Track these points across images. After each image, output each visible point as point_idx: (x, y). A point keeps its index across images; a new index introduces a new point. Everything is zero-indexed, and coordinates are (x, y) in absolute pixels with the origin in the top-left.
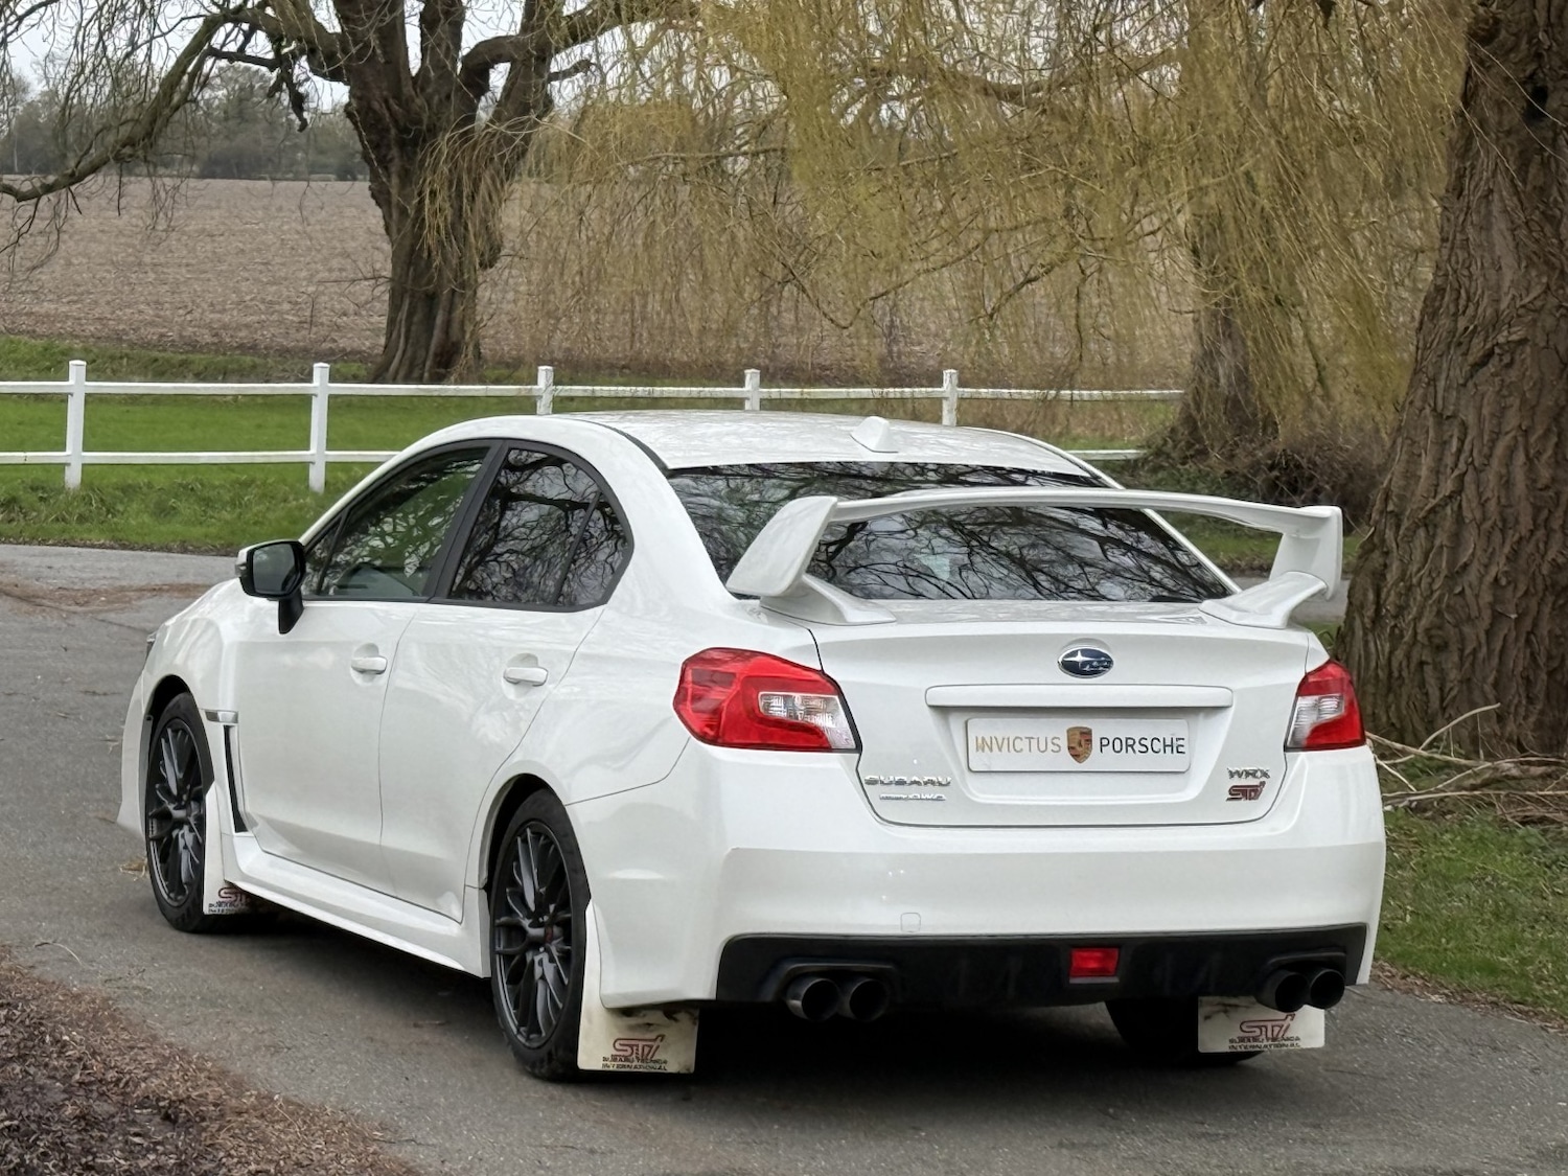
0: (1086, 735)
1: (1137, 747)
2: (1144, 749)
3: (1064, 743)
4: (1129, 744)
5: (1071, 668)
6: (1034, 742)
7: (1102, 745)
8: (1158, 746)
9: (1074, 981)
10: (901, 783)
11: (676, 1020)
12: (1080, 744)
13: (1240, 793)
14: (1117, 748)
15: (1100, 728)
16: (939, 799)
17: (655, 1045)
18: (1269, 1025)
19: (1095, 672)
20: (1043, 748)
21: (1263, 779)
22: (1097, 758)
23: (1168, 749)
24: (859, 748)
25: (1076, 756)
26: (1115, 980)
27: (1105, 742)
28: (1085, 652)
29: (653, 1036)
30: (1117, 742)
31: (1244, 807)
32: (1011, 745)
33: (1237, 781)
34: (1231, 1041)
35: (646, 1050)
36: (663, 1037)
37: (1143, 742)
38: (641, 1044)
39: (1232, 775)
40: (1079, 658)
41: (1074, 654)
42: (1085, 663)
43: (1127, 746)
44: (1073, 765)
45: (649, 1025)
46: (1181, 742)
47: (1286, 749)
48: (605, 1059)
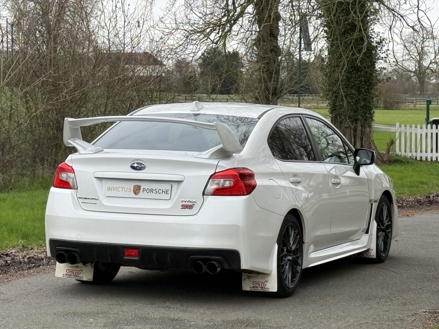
0: (139, 187)
1: (154, 192)
2: (156, 192)
3: (132, 189)
4: (152, 190)
5: (133, 167)
6: (124, 189)
7: (143, 191)
8: (160, 191)
9: (125, 258)
10: (86, 198)
12: (137, 190)
13: (184, 207)
14: (148, 192)
15: (143, 186)
16: (95, 203)
17: (80, 272)
18: (260, 283)
19: (140, 169)
20: (126, 190)
21: (194, 203)
22: (141, 194)
23: (164, 193)
24: (77, 188)
25: (135, 193)
26: (137, 258)
27: (144, 190)
28: (137, 163)
30: (148, 190)
31: (187, 211)
32: (117, 189)
33: (184, 203)
34: (251, 287)
36: (82, 270)
37: (156, 190)
38: (75, 271)
39: (182, 201)
40: (135, 165)
41: (134, 164)
42: (137, 167)
43: (151, 191)
44: (134, 196)
45: (78, 266)
46: (168, 191)
47: (203, 194)
48: (63, 275)
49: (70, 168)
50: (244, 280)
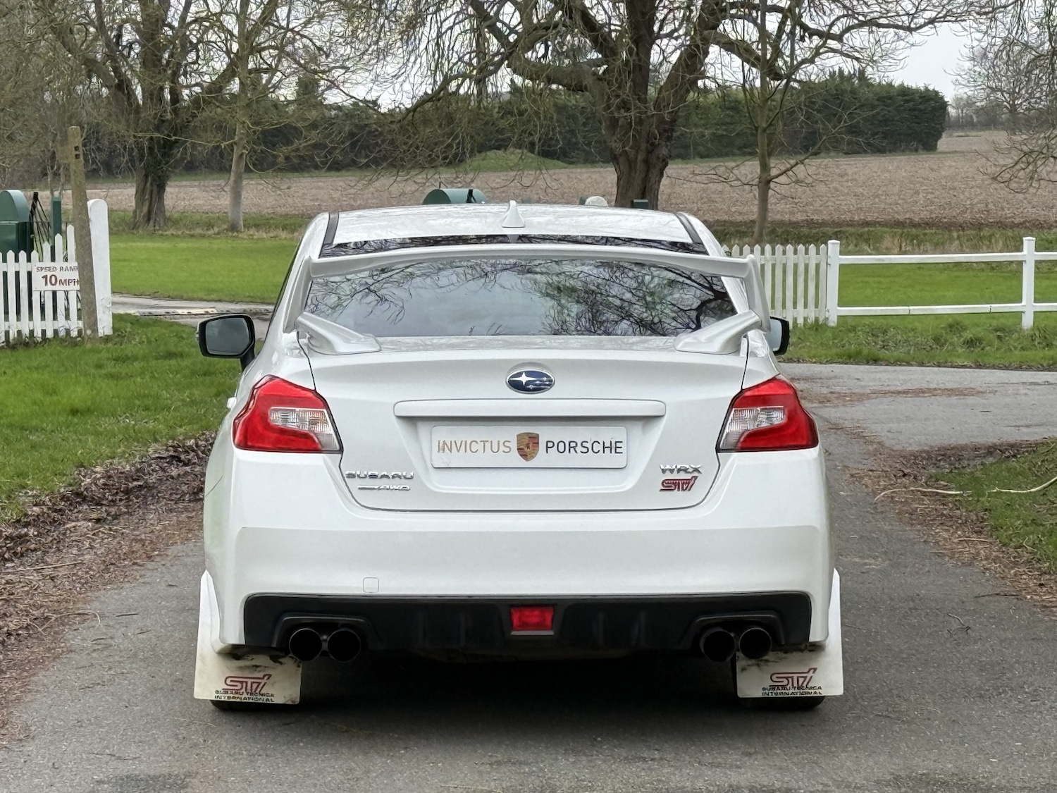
0: (534, 439)
1: (579, 449)
2: (585, 450)
3: (514, 445)
4: (572, 446)
5: (516, 386)
6: (488, 445)
7: (547, 447)
8: (597, 447)
9: (514, 633)
10: (373, 476)
11: (281, 663)
12: (528, 447)
13: (672, 485)
14: (561, 449)
15: (546, 433)
16: (405, 489)
17: (263, 682)
18: (795, 676)
19: (538, 389)
20: (495, 449)
21: (695, 474)
22: (542, 458)
23: (607, 450)
24: (341, 450)
25: (524, 456)
26: (551, 633)
27: (550, 445)
28: (529, 374)
29: (261, 675)
30: (561, 445)
31: (677, 497)
32: (467, 446)
33: (669, 476)
35: (255, 686)
36: (270, 676)
37: (584, 444)
38: (249, 681)
39: (664, 471)
40: (524, 379)
41: (519, 375)
42: (528, 383)
43: (570, 447)
44: (522, 462)
45: (257, 666)
46: (618, 445)
47: (718, 450)
48: (217, 692)
49: (310, 395)
50: (743, 670)
